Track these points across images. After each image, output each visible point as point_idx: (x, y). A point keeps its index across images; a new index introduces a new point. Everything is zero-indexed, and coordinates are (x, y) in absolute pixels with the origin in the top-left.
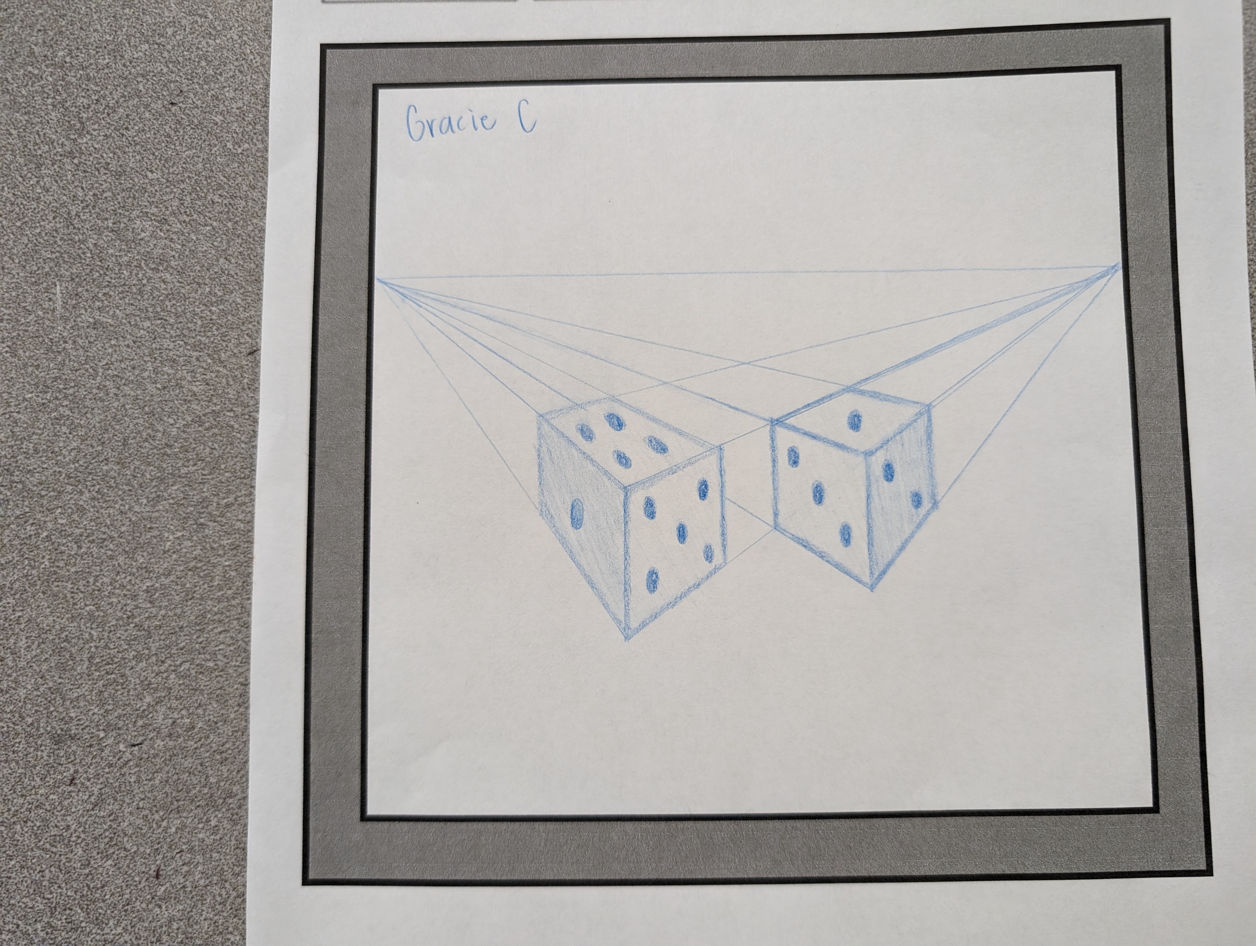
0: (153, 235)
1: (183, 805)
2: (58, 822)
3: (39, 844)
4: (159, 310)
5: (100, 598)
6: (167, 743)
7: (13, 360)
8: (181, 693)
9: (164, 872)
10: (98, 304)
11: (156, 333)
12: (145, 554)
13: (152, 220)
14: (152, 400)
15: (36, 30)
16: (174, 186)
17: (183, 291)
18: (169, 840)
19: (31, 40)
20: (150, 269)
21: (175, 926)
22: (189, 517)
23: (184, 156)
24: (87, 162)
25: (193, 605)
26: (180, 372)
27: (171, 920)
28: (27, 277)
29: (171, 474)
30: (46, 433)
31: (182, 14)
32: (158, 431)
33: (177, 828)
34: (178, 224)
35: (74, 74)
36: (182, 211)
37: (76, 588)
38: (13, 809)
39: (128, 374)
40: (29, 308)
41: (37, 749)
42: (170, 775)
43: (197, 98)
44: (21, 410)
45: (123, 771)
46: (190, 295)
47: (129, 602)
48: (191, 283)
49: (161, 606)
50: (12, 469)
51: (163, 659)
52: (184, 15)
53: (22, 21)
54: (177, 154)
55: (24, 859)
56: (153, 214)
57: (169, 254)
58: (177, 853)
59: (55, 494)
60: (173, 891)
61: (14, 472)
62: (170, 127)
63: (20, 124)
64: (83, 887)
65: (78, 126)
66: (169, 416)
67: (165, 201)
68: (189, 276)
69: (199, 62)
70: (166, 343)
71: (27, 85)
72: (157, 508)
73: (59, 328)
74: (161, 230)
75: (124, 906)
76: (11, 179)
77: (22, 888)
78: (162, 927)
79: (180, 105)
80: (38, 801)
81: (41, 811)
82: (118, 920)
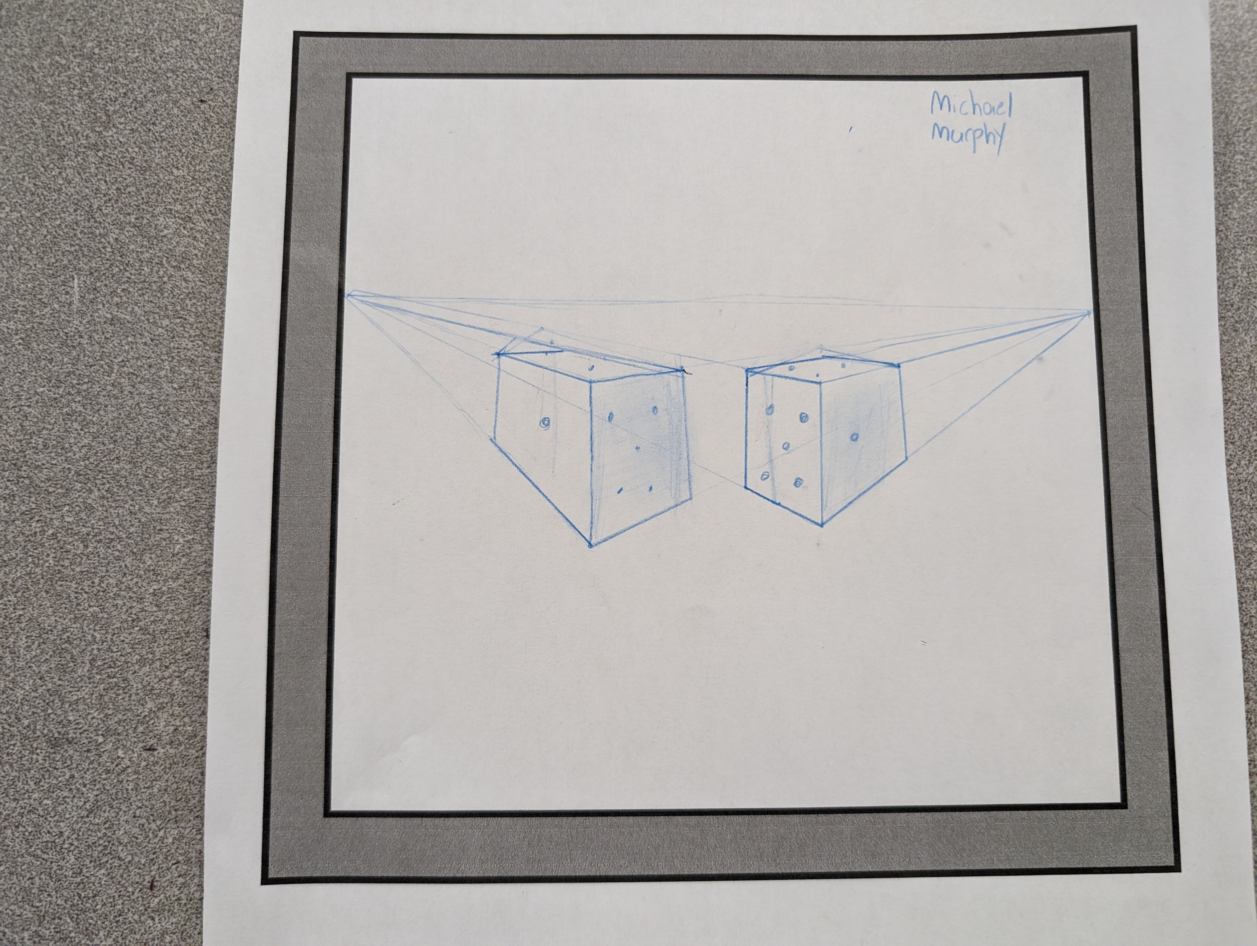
0: (176, 233)
1: (182, 815)
2: (51, 828)
3: (30, 850)
4: (179, 308)
5: (104, 599)
6: (167, 751)
7: (26, 352)
8: (184, 699)
9: (159, 884)
10: (116, 299)
11: (175, 332)
12: (153, 556)
13: (175, 217)
14: (168, 400)
15: (65, 19)
16: (200, 184)
17: (204, 290)
18: (165, 850)
19: (60, 29)
20: (172, 267)
21: (168, 939)
22: (200, 521)
23: (212, 154)
24: (112, 156)
25: (201, 610)
26: (197, 373)
27: (164, 933)
28: (44, 269)
29: (184, 476)
30: (56, 429)
31: (216, 11)
32: (173, 431)
33: (175, 838)
34: (203, 222)
35: (103, 66)
36: (207, 210)
37: (81, 587)
38: (4, 813)
39: (144, 372)
40: (46, 301)
41: (32, 753)
42: (169, 783)
43: (227, 96)
44: (32, 404)
45: (120, 778)
46: (211, 295)
47: (135, 604)
48: (213, 283)
49: (168, 610)
50: (20, 463)
51: (167, 664)
52: (218, 13)
53: (51, 10)
54: (205, 152)
55: (14, 865)
56: (177, 212)
57: (191, 252)
58: (173, 864)
59: (64, 491)
60: (167, 903)
61: (21, 467)
62: (199, 124)
63: (45, 114)
64: (74, 896)
65: (104, 118)
66: (184, 416)
67: (190, 199)
68: (211, 275)
69: (231, 60)
70: (185, 343)
71: (53, 74)
72: (168, 510)
73: (75, 322)
74: (184, 228)
75: (115, 917)
76: (33, 169)
77: (10, 895)
78: (154, 940)
79: (210, 102)
80: (31, 805)
81: (33, 816)
82: (109, 931)
